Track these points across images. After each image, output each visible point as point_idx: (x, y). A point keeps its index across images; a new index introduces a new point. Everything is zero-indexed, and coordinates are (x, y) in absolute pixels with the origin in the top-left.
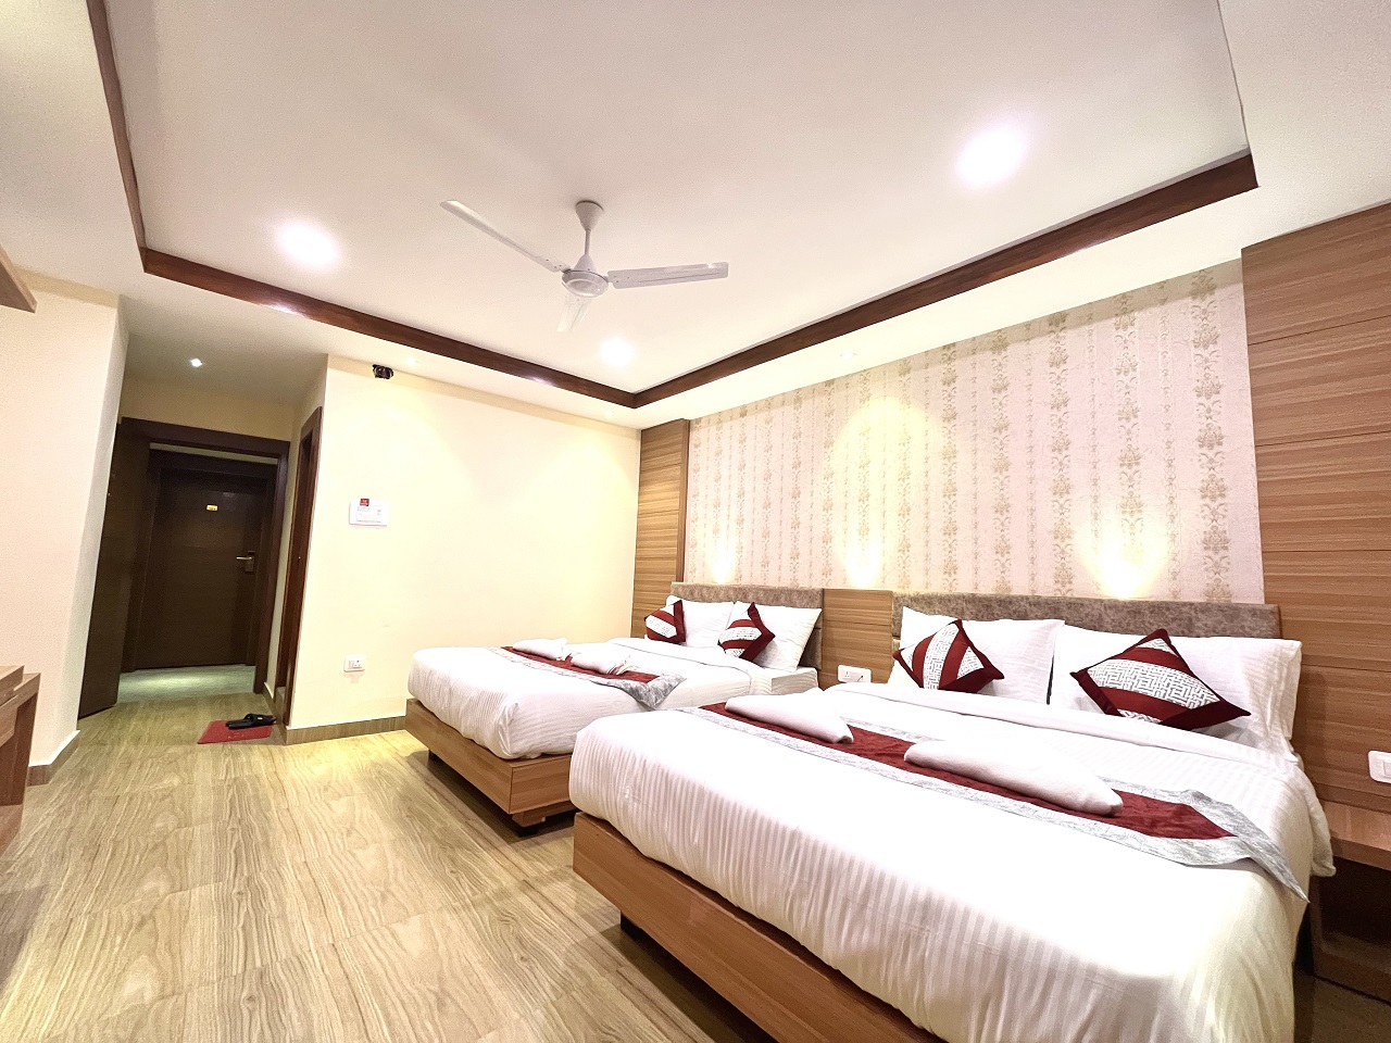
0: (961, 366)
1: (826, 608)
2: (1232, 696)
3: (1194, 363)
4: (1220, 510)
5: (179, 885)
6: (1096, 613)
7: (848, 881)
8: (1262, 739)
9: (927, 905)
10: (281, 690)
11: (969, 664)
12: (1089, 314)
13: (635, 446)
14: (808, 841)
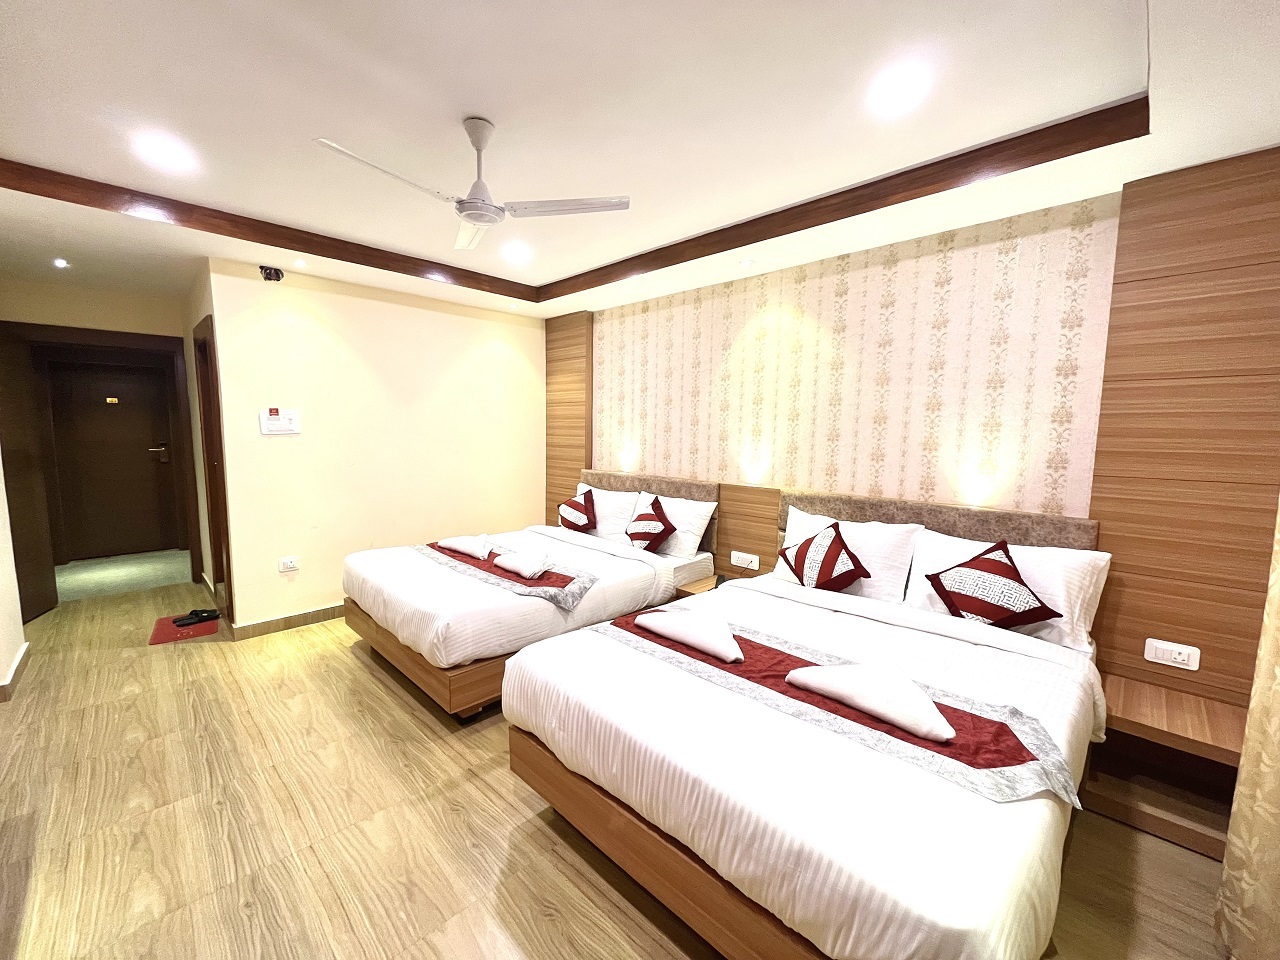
0: (853, 278)
1: (722, 501)
2: (1050, 599)
3: (1063, 295)
4: (1065, 435)
5: (162, 801)
6: (951, 520)
7: (738, 825)
8: (1069, 635)
9: (800, 853)
10: (221, 586)
11: (843, 565)
12: (977, 235)
13: (540, 335)
14: (706, 788)
